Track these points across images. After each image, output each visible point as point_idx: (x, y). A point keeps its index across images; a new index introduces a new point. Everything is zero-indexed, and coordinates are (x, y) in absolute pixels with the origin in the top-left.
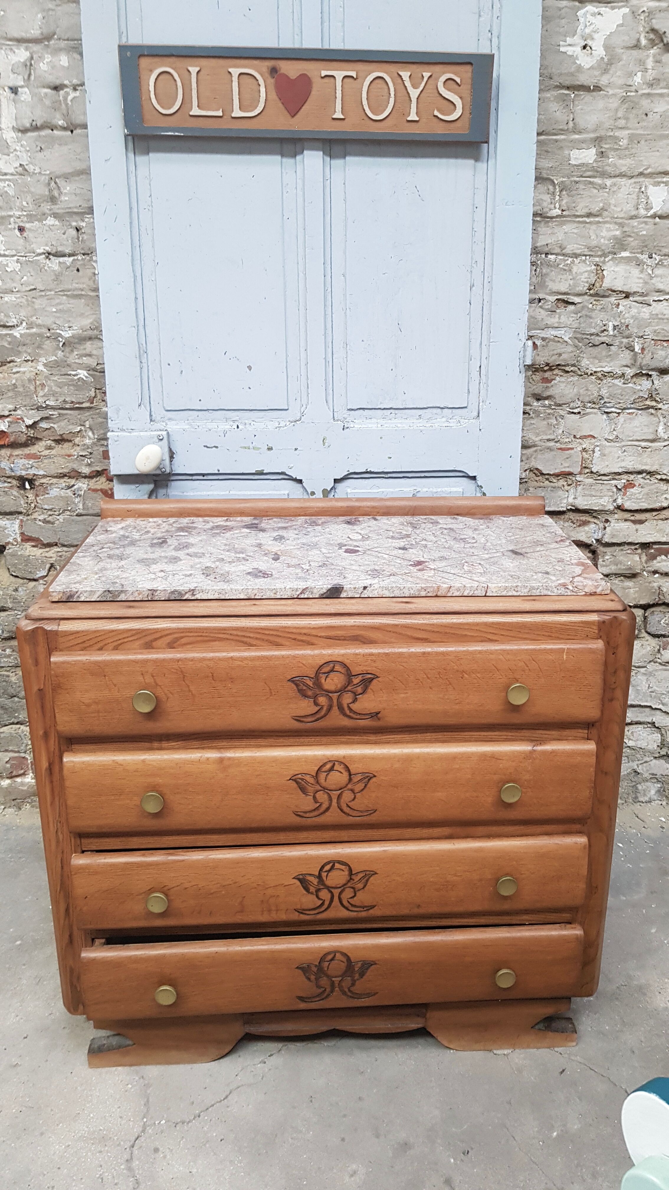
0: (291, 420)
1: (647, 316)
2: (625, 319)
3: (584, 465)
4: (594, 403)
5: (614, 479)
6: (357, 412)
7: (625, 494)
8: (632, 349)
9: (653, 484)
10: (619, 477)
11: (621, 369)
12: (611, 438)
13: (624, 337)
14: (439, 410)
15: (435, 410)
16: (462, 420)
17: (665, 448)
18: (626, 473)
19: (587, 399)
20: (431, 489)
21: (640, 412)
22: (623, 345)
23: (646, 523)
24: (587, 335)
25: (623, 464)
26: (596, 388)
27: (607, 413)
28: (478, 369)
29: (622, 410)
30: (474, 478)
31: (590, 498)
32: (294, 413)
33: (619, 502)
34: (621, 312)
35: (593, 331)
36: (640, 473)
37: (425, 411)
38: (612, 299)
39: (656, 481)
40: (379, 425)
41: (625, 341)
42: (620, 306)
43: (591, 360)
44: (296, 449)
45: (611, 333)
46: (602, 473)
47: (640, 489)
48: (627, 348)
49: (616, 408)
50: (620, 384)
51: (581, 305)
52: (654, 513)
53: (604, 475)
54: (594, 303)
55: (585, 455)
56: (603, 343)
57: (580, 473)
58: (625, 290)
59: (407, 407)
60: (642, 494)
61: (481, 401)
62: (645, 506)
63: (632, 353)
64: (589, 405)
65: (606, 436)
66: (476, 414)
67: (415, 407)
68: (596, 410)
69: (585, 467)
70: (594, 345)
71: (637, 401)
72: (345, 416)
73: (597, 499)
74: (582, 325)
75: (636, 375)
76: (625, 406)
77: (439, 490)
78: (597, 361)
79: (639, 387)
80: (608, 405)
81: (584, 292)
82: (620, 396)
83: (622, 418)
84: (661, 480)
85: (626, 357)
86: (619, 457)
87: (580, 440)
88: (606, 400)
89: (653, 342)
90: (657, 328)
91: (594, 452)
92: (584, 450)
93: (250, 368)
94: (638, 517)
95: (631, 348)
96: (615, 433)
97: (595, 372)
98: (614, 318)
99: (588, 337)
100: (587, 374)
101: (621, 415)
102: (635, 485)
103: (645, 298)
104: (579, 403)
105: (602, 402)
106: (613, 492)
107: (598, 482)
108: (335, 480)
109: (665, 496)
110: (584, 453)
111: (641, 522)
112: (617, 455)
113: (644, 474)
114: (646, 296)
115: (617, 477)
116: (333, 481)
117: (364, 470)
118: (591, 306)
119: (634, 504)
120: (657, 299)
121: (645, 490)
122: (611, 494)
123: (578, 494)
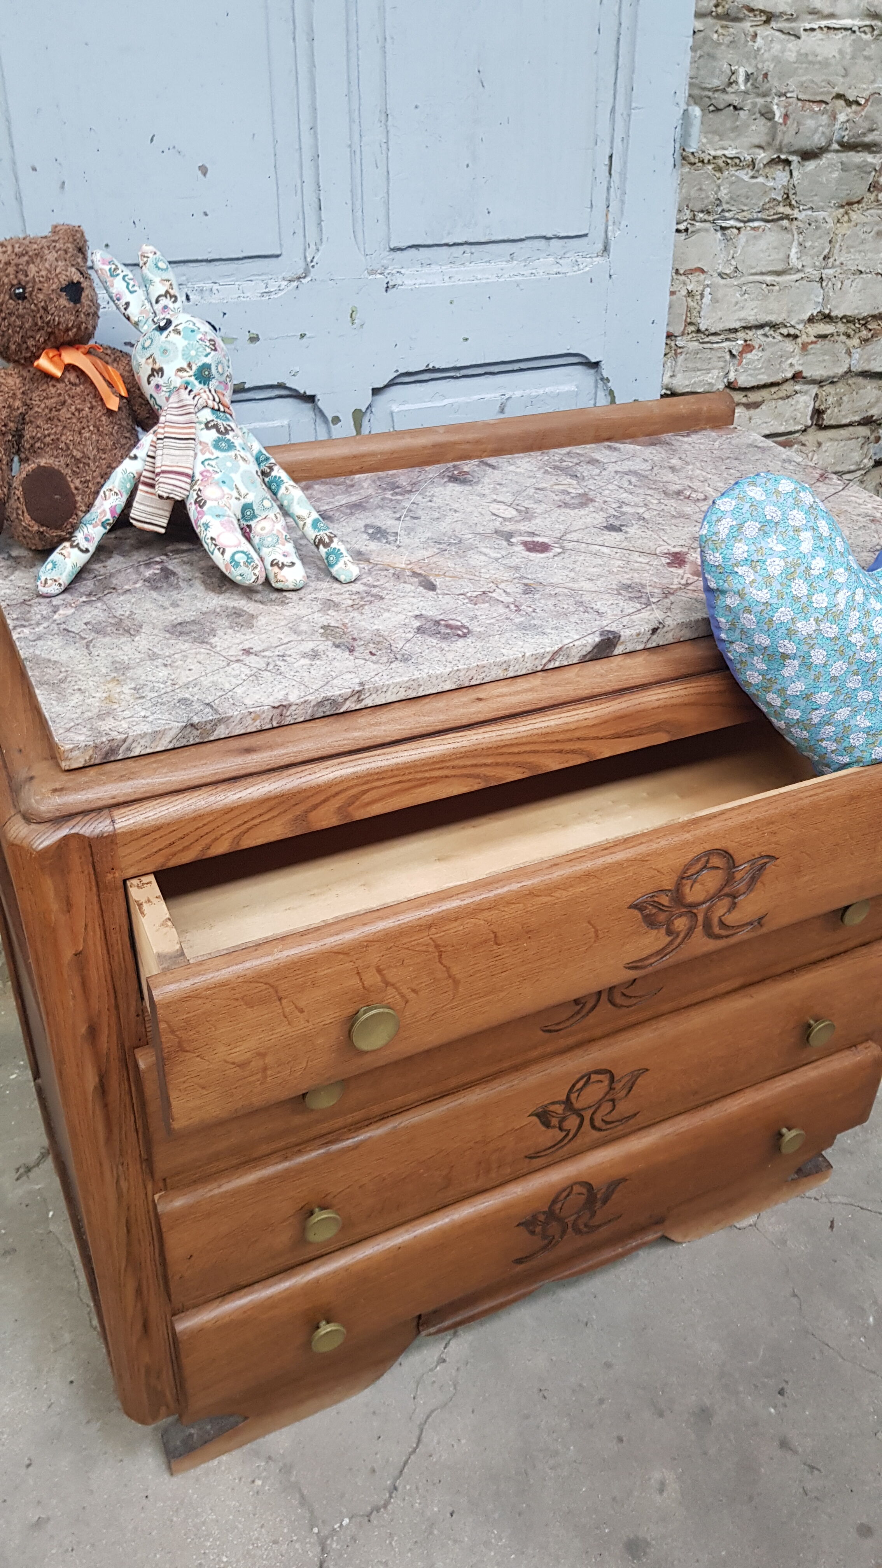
0: (289, 275)
1: (791, 56)
2: (764, 62)
3: (689, 320)
4: (708, 213)
5: (727, 340)
6: (405, 253)
7: (740, 364)
8: (770, 116)
9: (775, 342)
10: (734, 335)
11: (751, 151)
12: (728, 272)
13: (758, 95)
14: (543, 241)
15: (536, 242)
16: (580, 260)
17: (797, 284)
18: (745, 328)
19: (698, 206)
20: (528, 392)
21: (769, 225)
22: (757, 110)
23: (763, 407)
24: (709, 90)
25: (742, 314)
26: (713, 186)
27: (723, 229)
28: (607, 162)
29: (745, 222)
30: (596, 365)
31: (693, 374)
32: (293, 263)
33: (732, 376)
34: (759, 49)
35: (716, 82)
36: (761, 326)
37: (520, 244)
38: (747, 25)
39: (780, 338)
40: (446, 278)
41: (760, 101)
42: (759, 39)
43: (710, 136)
44: (302, 336)
45: (743, 88)
46: (713, 330)
47: (760, 354)
48: (762, 115)
49: (737, 219)
50: (746, 178)
51: (702, 34)
52: (773, 390)
53: (715, 334)
54: (720, 31)
55: (692, 304)
56: (730, 105)
57: (683, 334)
58: (767, 10)
59: (494, 238)
60: (762, 361)
61: (610, 223)
62: (764, 379)
63: (769, 124)
64: (701, 215)
65: (721, 269)
66: (600, 246)
67: (505, 238)
68: (707, 225)
69: (690, 324)
70: (718, 110)
71: (767, 206)
72: (385, 262)
73: (703, 374)
74: (702, 72)
75: (772, 162)
76: (750, 217)
77: (541, 392)
78: (717, 138)
79: (771, 184)
80: (727, 214)
81: (708, 11)
82: (743, 200)
83: (743, 237)
84: (789, 335)
85: (758, 130)
86: (737, 303)
87: (683, 277)
88: (725, 206)
89: (800, 104)
90: (804, 79)
91: (702, 295)
92: (690, 293)
93: (204, 170)
94: (754, 397)
95: (767, 114)
96: (733, 262)
97: (714, 158)
98: (748, 59)
99: (710, 94)
100: (703, 162)
101: (742, 231)
102: (754, 348)
103: (793, 25)
104: (688, 212)
105: (719, 209)
106: (725, 361)
107: (705, 346)
108: (373, 389)
109: (789, 362)
110: (689, 300)
111: (756, 405)
112: (734, 300)
113: (767, 329)
114: (795, 20)
115: (731, 336)
116: (370, 392)
117: (424, 368)
118: (715, 36)
119: (750, 378)
120: (808, 26)
121: (767, 354)
122: (722, 364)
123: (677, 369)
